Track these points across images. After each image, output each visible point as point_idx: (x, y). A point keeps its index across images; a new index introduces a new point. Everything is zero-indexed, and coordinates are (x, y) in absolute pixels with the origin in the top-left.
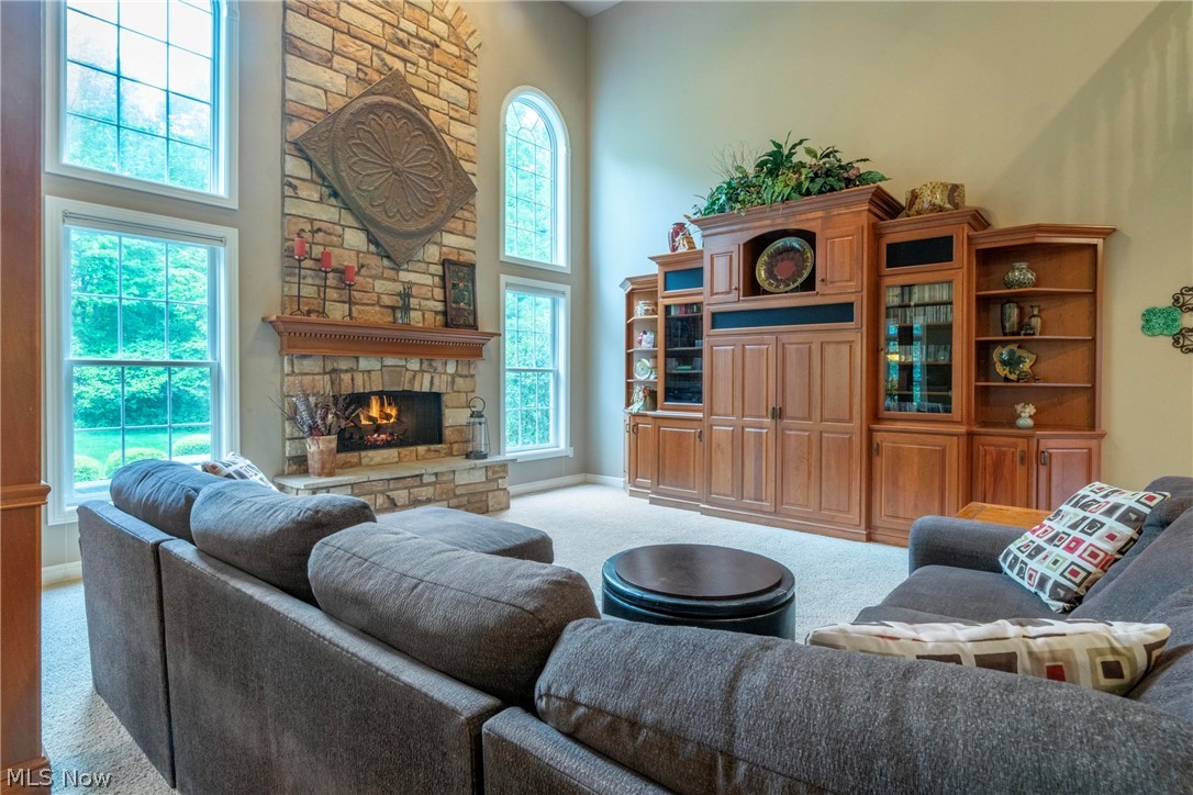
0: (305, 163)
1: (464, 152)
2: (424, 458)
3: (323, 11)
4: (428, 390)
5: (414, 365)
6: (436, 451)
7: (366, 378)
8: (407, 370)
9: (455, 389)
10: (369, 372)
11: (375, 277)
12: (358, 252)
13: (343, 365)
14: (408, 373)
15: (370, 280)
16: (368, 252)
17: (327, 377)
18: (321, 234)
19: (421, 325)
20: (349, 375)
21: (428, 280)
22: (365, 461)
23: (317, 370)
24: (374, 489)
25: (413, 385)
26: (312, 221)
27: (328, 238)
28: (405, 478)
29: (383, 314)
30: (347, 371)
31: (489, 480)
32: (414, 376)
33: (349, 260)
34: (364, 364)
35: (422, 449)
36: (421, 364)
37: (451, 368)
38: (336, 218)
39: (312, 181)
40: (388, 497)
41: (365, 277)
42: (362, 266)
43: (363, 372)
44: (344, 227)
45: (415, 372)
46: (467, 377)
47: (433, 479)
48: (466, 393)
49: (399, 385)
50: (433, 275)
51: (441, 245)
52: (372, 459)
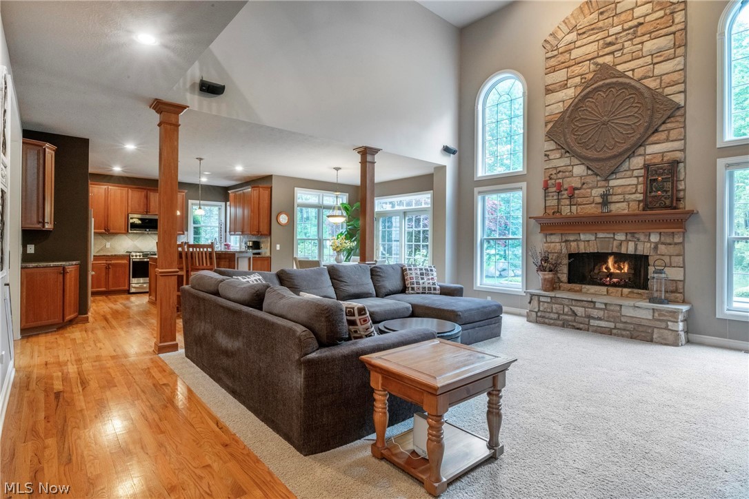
0: (552, 142)
1: (668, 81)
2: (627, 297)
3: (563, 63)
4: (633, 253)
5: (620, 237)
6: (639, 294)
7: (586, 245)
8: (615, 239)
9: (659, 253)
10: (589, 241)
11: (592, 188)
12: (581, 177)
13: (571, 238)
14: (615, 242)
15: (589, 190)
16: (588, 175)
17: (564, 244)
18: (561, 173)
19: (626, 212)
20: (575, 243)
21: (634, 181)
22: (584, 290)
23: (557, 240)
24: (563, 302)
25: (621, 250)
26: (556, 168)
27: (564, 174)
28: (583, 301)
29: (597, 208)
30: (574, 241)
31: (654, 319)
32: (621, 245)
33: (576, 183)
34: (582, 237)
35: (626, 291)
36: (626, 236)
37: (654, 238)
38: (568, 163)
39: (558, 149)
40: (571, 309)
41: (585, 189)
42: (584, 184)
43: (584, 241)
44: (573, 166)
45: (622, 241)
46: (670, 244)
47: (603, 306)
48: (670, 256)
49: (608, 249)
50: (637, 177)
51: (644, 155)
52: (588, 290)
